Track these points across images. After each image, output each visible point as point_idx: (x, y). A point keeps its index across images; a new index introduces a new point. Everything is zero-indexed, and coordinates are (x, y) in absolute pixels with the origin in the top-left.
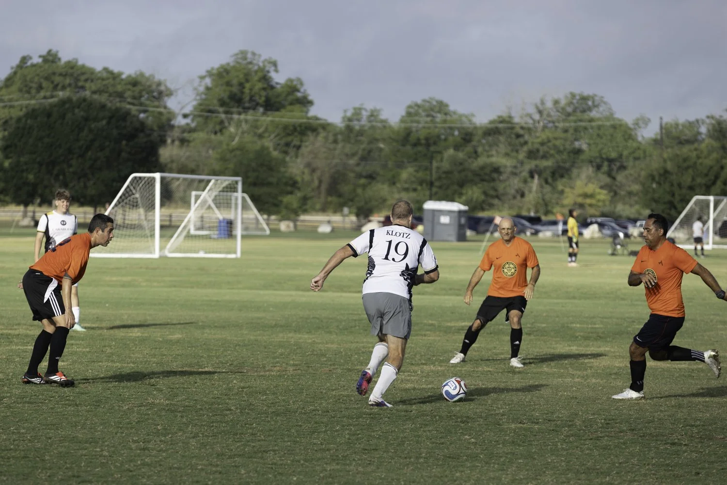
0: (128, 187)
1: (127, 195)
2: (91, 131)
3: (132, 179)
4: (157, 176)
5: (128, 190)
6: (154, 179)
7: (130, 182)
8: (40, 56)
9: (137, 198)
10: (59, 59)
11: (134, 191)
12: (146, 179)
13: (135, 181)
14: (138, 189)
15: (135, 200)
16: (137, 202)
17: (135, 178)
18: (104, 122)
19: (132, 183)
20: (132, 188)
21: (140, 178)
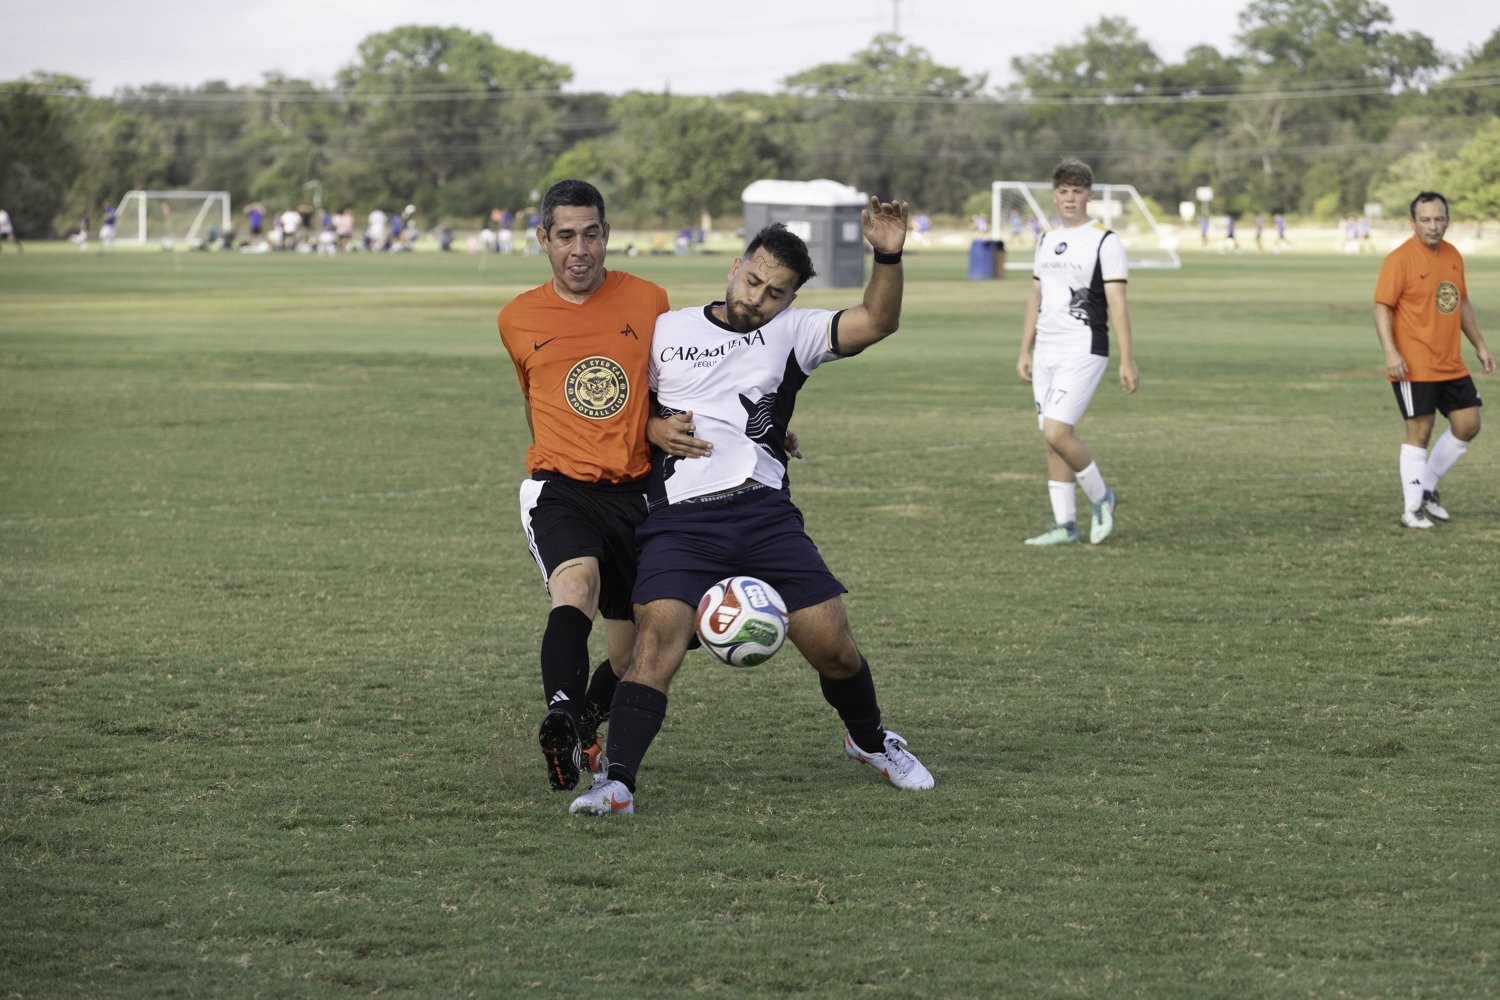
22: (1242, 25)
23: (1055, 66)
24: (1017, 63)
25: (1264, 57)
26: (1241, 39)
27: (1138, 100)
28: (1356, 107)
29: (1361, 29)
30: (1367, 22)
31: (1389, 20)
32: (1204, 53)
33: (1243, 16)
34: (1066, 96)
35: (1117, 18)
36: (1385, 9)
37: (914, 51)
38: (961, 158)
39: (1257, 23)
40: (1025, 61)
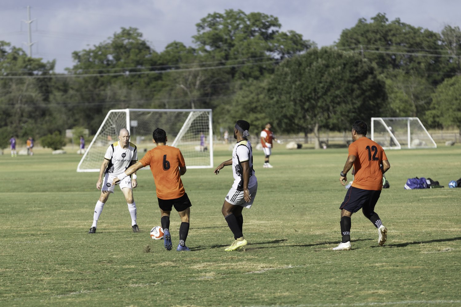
0: (108, 120)
1: (107, 126)
2: (329, 74)
3: (110, 114)
4: (127, 111)
5: (108, 122)
6: (124, 114)
7: (109, 117)
8: (372, 19)
9: (114, 128)
10: (387, 20)
11: (112, 123)
12: (120, 114)
13: (113, 116)
14: (114, 121)
15: (113, 130)
16: (114, 130)
17: (112, 113)
18: (340, 68)
19: (110, 117)
20: (110, 120)
21: (116, 113)
22: (199, 31)
23: (96, 56)
24: (76, 55)
25: (208, 48)
26: (198, 38)
27: (138, 73)
28: (257, 73)
29: (264, 30)
30: (267, 27)
31: (280, 26)
32: (177, 46)
33: (200, 26)
34: (101, 72)
35: (131, 29)
36: (276, 19)
37: (16, 51)
38: (27, 108)
39: (207, 29)
40: (80, 54)
